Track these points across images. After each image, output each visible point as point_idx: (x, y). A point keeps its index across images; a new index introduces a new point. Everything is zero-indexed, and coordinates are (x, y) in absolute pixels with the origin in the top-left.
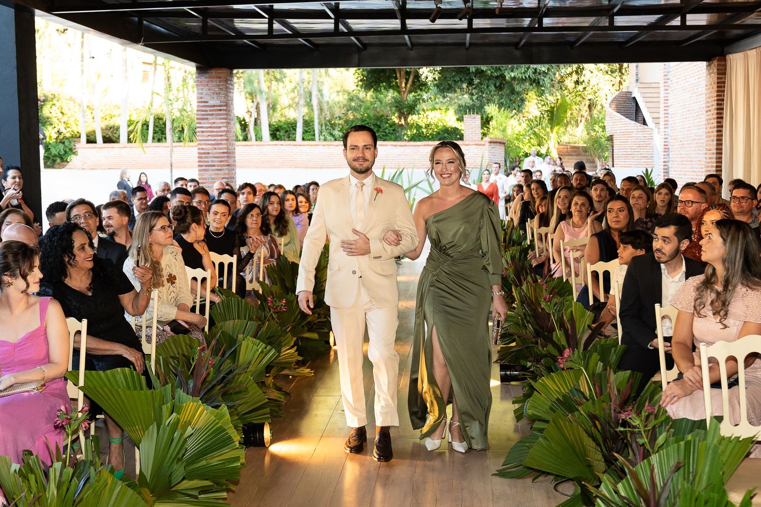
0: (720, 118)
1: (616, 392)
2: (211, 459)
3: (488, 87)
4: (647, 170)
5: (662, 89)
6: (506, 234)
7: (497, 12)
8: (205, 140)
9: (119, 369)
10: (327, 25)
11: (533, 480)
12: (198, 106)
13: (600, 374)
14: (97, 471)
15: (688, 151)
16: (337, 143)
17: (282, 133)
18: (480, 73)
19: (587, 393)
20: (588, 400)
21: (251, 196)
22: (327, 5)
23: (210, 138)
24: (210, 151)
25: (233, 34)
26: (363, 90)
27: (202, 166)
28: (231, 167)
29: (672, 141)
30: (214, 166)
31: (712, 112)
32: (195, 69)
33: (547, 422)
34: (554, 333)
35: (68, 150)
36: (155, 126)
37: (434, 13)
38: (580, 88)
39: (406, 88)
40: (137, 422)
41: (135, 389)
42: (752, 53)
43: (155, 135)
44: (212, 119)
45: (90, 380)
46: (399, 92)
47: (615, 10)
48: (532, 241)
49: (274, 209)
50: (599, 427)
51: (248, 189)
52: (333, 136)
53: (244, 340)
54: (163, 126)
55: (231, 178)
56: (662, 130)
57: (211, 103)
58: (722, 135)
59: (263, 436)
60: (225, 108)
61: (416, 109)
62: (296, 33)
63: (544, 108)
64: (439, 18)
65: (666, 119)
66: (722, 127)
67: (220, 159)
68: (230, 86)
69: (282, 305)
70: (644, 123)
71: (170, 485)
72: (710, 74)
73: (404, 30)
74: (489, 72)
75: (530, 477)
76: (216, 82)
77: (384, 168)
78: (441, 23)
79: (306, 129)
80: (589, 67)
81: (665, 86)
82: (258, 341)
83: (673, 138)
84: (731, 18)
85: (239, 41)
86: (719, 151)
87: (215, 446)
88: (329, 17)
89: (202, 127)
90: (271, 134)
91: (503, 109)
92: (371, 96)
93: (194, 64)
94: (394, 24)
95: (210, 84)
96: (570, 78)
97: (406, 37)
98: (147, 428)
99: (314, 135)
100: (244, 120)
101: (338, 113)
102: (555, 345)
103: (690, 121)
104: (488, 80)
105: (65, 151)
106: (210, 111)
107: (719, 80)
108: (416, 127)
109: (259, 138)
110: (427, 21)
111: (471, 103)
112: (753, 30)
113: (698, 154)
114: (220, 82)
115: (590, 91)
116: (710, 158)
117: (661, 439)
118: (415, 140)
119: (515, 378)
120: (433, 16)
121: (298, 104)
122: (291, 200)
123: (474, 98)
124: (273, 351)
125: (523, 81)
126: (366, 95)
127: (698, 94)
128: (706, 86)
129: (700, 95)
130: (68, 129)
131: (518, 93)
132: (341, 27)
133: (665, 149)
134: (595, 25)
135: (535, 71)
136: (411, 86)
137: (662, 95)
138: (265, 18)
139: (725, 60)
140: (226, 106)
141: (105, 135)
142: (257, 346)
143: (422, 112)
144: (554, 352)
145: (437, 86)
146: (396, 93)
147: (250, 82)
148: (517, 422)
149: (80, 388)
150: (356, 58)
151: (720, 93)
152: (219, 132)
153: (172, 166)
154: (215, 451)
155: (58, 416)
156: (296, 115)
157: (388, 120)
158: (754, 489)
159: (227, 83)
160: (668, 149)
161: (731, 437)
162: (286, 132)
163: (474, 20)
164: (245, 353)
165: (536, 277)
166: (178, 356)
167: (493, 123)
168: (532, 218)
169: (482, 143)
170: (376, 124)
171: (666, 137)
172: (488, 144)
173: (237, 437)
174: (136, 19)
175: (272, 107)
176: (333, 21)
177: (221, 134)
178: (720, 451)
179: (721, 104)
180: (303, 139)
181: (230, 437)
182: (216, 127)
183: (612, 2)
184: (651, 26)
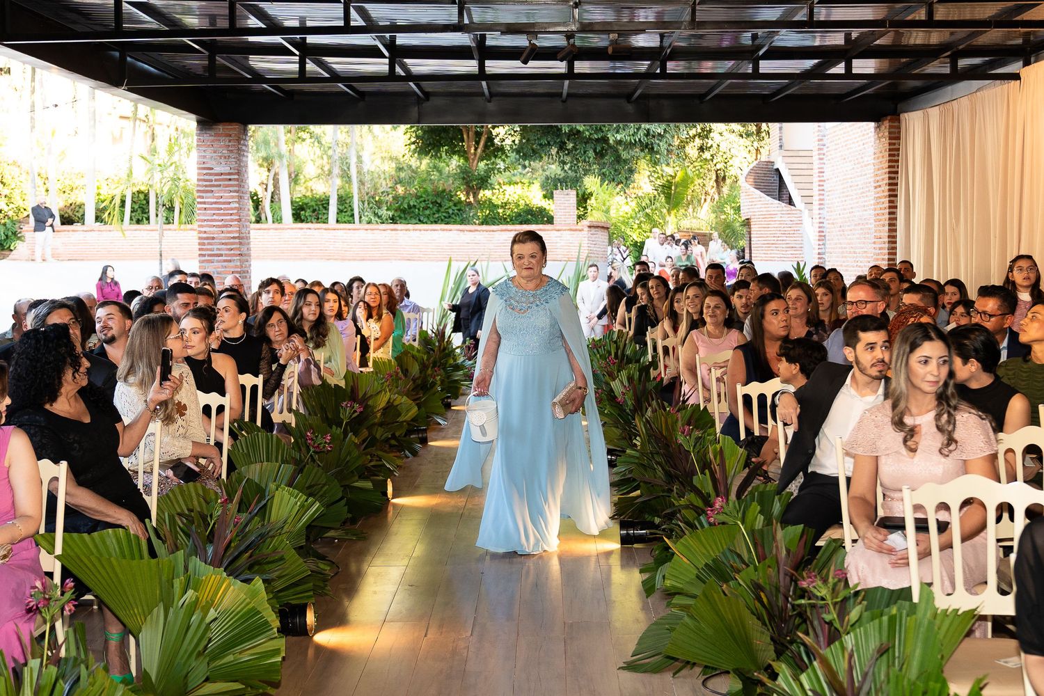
0: (893, 195)
1: (784, 552)
2: (240, 653)
3: (585, 152)
4: (798, 263)
5: (816, 158)
6: (617, 348)
7: (610, 51)
8: (208, 220)
9: (110, 531)
10: (379, 66)
11: (674, 674)
12: (199, 174)
13: (761, 531)
14: (90, 669)
15: (850, 239)
16: (384, 226)
17: (308, 213)
18: (575, 134)
19: (746, 556)
20: (748, 566)
21: (278, 296)
22: (381, 39)
23: (215, 217)
24: (215, 236)
25: (249, 77)
26: (416, 155)
27: (204, 255)
28: (244, 256)
29: (828, 226)
30: (221, 255)
31: (883, 188)
32: (195, 124)
33: (694, 597)
34: (695, 477)
35: (10, 234)
36: (133, 202)
37: (527, 51)
38: (707, 155)
39: (475, 154)
40: (135, 603)
41: (133, 558)
42: (934, 112)
43: (133, 214)
44: (218, 192)
45: (69, 546)
46: (467, 159)
47: (761, 53)
48: (655, 356)
49: (310, 313)
50: (765, 600)
51: (274, 287)
52: (379, 217)
53: (277, 490)
54: (145, 202)
55: (244, 272)
56: (816, 211)
57: (218, 169)
58: (896, 219)
59: (306, 622)
60: (236, 177)
61: (489, 181)
62: (335, 77)
63: (659, 182)
64: (533, 59)
65: (822, 197)
66: (896, 207)
67: (229, 247)
68: (244, 148)
69: (326, 443)
70: (791, 202)
71: (185, 690)
72: (879, 138)
73: (482, 74)
74: (587, 133)
75: (669, 670)
76: (224, 141)
77: (450, 261)
78: (535, 66)
79: (341, 208)
80: (718, 127)
81: (819, 154)
82: (296, 491)
83: (831, 222)
84: (907, 65)
85: (256, 86)
86: (892, 239)
87: (245, 634)
88: (382, 56)
89: (204, 203)
90: (293, 215)
91: (607, 182)
92: (428, 164)
93: (193, 117)
94: (470, 66)
95: (215, 144)
96: (691, 144)
97: (484, 83)
98: (150, 612)
99: (353, 215)
100: (256, 194)
101: (384, 185)
102: (698, 492)
103: (852, 199)
104: (586, 143)
105: (7, 236)
106: (216, 180)
107: (892, 147)
108: (489, 207)
109: (278, 220)
110: (518, 63)
111: (563, 175)
112: (936, 81)
113: (864, 243)
114: (230, 141)
115: (720, 159)
116: (880, 249)
117: (854, 614)
118: (487, 224)
119: (640, 539)
120: (524, 55)
121: (330, 172)
122: (332, 301)
123: (566, 167)
124: (317, 504)
125: (631, 145)
126: (421, 163)
127: (863, 164)
128: (875, 154)
129: (865, 166)
130: (11, 205)
131: (625, 161)
132: (398, 70)
133: (820, 236)
134: (734, 71)
135: (648, 134)
136: (484, 151)
137: (816, 166)
138: (294, 55)
139: (899, 121)
140: (238, 174)
141: (63, 213)
142: (295, 498)
143: (497, 187)
144: (699, 503)
145: (518, 152)
146: (462, 161)
147: (266, 143)
148: (647, 597)
149: (57, 557)
150: (414, 111)
151: (893, 164)
152: (228, 209)
153: (161, 255)
154: (245, 642)
155: (31, 596)
156: (328, 188)
157: (452, 196)
158: (985, 677)
159: (239, 143)
160: (824, 236)
161: (947, 610)
162: (314, 211)
163: (576, 63)
164: (279, 509)
165: (663, 404)
166: (187, 512)
167: (591, 202)
168: (653, 326)
169: (579, 227)
170: (436, 202)
171: (821, 220)
172: (587, 229)
173: (276, 623)
174: (117, 54)
175: (294, 179)
176: (387, 61)
177: (231, 212)
178: (936, 628)
179: (894, 178)
180: (337, 221)
181: (266, 622)
182: (224, 203)
183: (757, 42)
184: (806, 75)
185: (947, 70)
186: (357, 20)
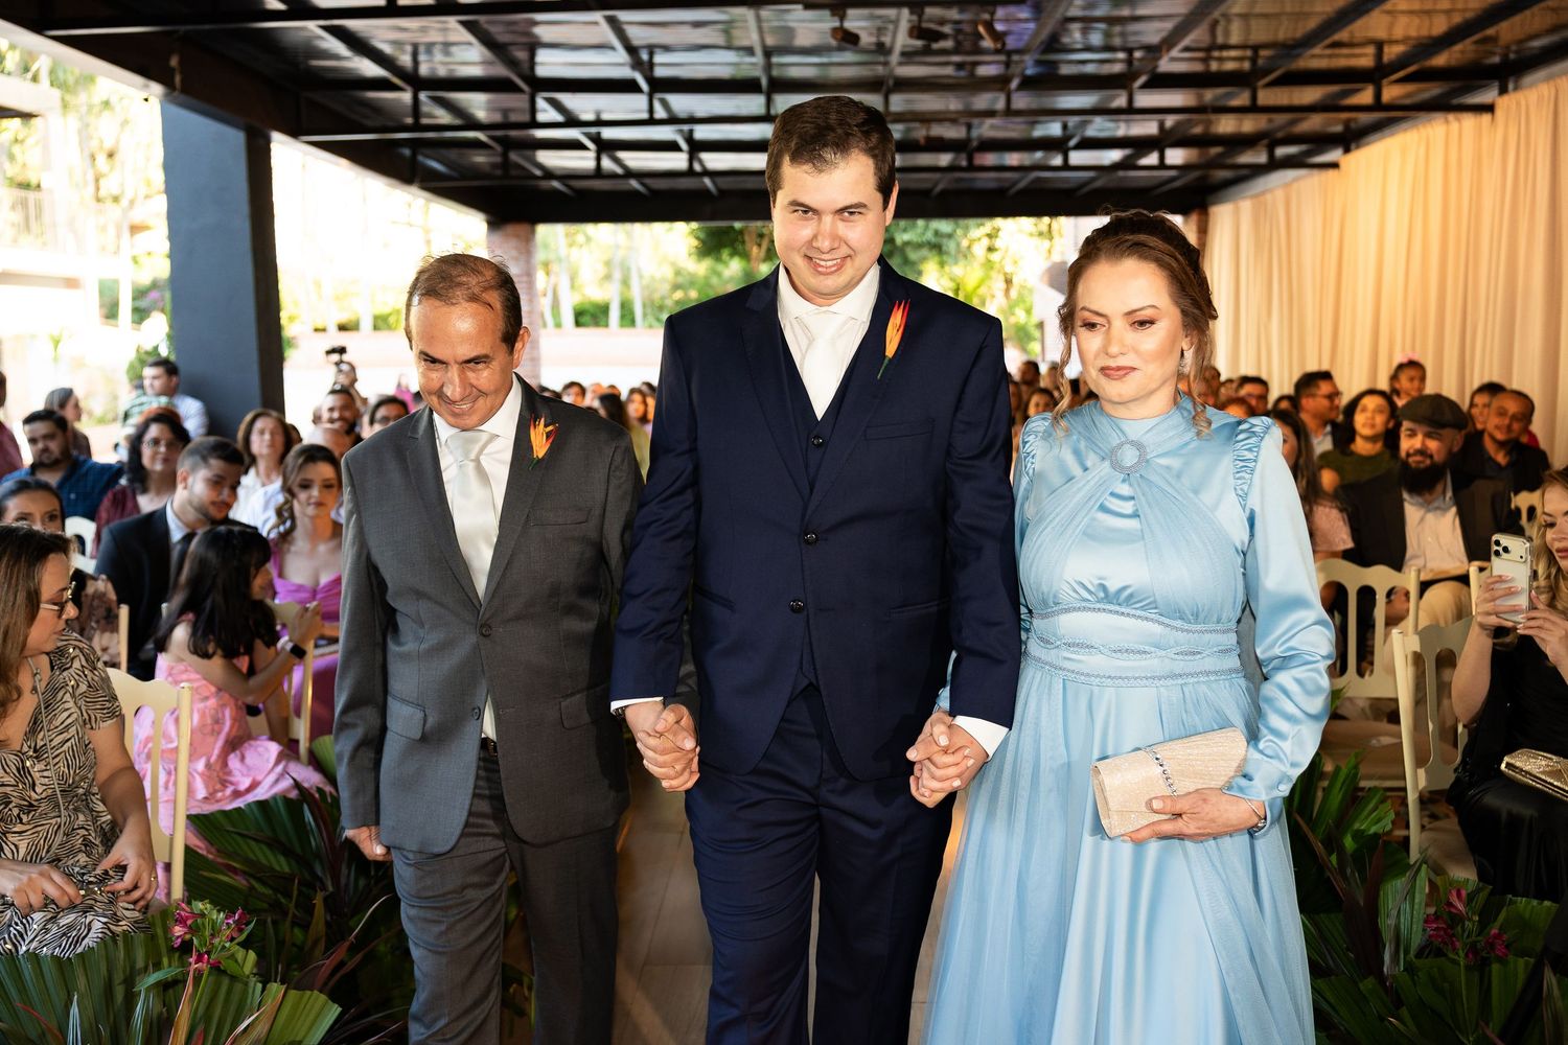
10: (677, 161)
17: (589, 317)
22: (681, 131)
25: (540, 174)
26: (696, 259)
32: (484, 226)
39: (758, 255)
42: (1245, 205)
46: (748, 262)
47: (1072, 143)
51: (575, 390)
62: (630, 174)
76: (513, 242)
79: (622, 313)
84: (1220, 155)
85: (547, 183)
88: (681, 150)
90: (574, 319)
92: (708, 268)
93: (482, 216)
99: (634, 320)
101: (663, 290)
109: (558, 325)
112: (1250, 171)
114: (519, 242)
115: (1008, 261)
121: (609, 278)
125: (918, 246)
126: (700, 267)
131: (913, 263)
132: (695, 165)
134: (1040, 163)
135: (936, 233)
136: (766, 253)
138: (591, 150)
139: (1207, 214)
146: (745, 262)
150: (707, 209)
156: (609, 294)
159: (528, 244)
174: (408, 151)
176: (685, 155)
180: (618, 326)
183: (1068, 133)
184: (1116, 167)
185: (1261, 158)
186: (660, 113)
